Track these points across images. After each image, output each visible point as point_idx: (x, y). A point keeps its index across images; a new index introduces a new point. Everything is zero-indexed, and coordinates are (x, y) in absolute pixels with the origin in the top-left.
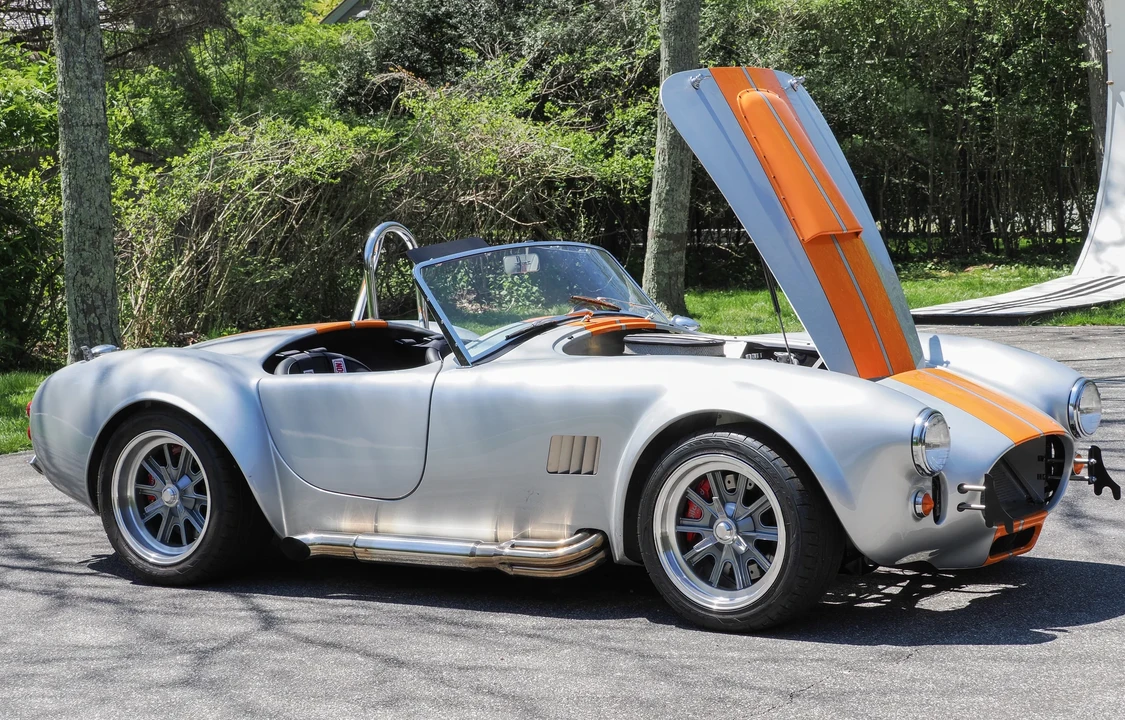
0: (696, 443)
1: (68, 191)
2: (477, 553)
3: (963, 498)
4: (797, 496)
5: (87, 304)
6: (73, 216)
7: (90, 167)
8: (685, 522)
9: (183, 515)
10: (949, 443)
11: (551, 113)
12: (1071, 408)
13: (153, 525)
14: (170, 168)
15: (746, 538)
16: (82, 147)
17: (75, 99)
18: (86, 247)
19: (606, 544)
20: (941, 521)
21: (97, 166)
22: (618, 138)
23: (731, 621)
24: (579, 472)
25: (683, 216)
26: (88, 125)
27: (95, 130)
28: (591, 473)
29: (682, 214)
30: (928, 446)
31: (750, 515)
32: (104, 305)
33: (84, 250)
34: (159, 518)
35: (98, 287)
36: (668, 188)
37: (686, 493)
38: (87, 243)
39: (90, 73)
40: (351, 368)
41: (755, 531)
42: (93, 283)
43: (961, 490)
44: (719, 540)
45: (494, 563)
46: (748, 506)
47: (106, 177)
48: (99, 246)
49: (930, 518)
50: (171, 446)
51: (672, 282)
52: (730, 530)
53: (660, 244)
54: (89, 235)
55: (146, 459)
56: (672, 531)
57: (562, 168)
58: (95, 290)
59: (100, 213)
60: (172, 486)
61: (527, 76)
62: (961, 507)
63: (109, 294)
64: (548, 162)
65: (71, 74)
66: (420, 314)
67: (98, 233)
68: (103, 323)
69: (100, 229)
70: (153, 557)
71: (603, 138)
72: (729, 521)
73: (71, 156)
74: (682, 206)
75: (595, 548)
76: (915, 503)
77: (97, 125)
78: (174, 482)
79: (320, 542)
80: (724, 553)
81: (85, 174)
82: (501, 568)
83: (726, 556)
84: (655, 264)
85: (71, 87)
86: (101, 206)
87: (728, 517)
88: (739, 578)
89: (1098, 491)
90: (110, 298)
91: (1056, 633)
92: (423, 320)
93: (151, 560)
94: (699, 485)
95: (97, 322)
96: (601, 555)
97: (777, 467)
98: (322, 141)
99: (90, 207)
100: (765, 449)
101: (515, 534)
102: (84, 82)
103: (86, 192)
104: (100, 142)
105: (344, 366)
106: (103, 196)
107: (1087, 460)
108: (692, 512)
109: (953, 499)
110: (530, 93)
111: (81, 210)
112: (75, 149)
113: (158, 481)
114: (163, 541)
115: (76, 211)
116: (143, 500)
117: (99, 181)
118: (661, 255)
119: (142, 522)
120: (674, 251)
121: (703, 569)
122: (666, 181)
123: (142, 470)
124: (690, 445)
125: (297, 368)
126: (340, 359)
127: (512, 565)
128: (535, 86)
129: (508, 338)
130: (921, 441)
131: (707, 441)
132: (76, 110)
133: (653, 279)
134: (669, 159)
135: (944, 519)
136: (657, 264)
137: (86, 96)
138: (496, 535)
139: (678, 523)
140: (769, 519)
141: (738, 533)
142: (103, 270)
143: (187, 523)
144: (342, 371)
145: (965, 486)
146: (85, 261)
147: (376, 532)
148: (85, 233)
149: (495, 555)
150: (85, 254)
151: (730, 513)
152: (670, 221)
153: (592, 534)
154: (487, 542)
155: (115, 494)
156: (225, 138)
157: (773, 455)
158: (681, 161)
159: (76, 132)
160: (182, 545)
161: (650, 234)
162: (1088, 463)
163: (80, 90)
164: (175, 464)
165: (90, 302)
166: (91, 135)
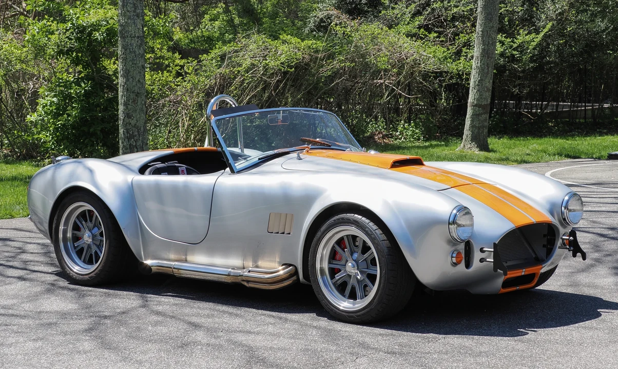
0: (338, 219)
1: (122, 72)
2: (232, 274)
3: (483, 255)
4: (386, 250)
5: (130, 134)
6: (124, 86)
7: (133, 60)
8: (334, 262)
9: (94, 248)
10: (472, 225)
11: (423, 35)
12: (563, 208)
13: (80, 253)
14: (200, 61)
15: (362, 272)
16: (130, 49)
17: (126, 23)
18: (130, 103)
19: (296, 273)
20: (470, 268)
21: (138, 59)
22: (464, 50)
23: (352, 317)
24: (283, 233)
25: (488, 95)
26: (133, 37)
27: (137, 40)
28: (289, 234)
29: (487, 94)
30: (459, 226)
31: (365, 260)
32: (139, 135)
33: (129, 104)
34: (82, 249)
35: (136, 124)
36: (479, 79)
37: (333, 247)
38: (131, 101)
39: (135, 9)
40: (189, 172)
41: (367, 269)
42: (133, 122)
43: (482, 251)
44: (348, 273)
45: (239, 280)
46: (364, 254)
47: (142, 65)
48: (137, 103)
49: (462, 266)
50: (90, 211)
51: (480, 132)
52: (354, 267)
53: (473, 109)
54: (132, 97)
55: (78, 217)
56: (326, 266)
57: (431, 65)
58: (134, 127)
59: (138, 85)
60: (89, 232)
61: (418, 13)
62: (482, 260)
63: (142, 129)
64: (422, 63)
65: (125, 9)
66: (239, 145)
67: (137, 96)
68: (138, 144)
69: (138, 93)
70: (76, 269)
71: (453, 49)
72: (354, 262)
73: (124, 53)
74: (487, 89)
75: (291, 274)
76: (452, 257)
77: (138, 37)
78: (90, 230)
79: (156, 265)
80: (351, 280)
81: (131, 63)
82: (243, 283)
83: (352, 282)
84: (471, 121)
85: (125, 16)
86: (139, 81)
87: (354, 260)
88: (359, 294)
89: (574, 256)
90: (142, 131)
91: (529, 332)
92: (241, 148)
93: (75, 270)
94: (340, 242)
95: (134, 144)
96: (294, 278)
97: (377, 234)
98: (284, 48)
99: (133, 81)
100: (371, 224)
101: (253, 265)
102: (132, 14)
103: (131, 73)
104: (140, 46)
105: (185, 172)
106: (140, 76)
107: (568, 238)
108: (338, 257)
109: (477, 256)
110: (417, 23)
111: (128, 83)
112: (126, 50)
113: (82, 229)
114: (84, 262)
115: (126, 83)
116: (76, 238)
117: (138, 67)
118: (475, 116)
119: (74, 251)
120: (482, 114)
121: (341, 288)
122: (479, 75)
123: (75, 223)
124: (334, 220)
125: (158, 172)
126: (183, 167)
127: (248, 282)
128: (419, 20)
129: (259, 159)
130: (454, 222)
131: (343, 219)
132: (127, 29)
133: (470, 130)
134: (481, 62)
135: (472, 266)
136: (472, 121)
137: (133, 21)
138: (244, 265)
139: (330, 263)
140: (373, 262)
141: (358, 269)
142: (139, 116)
143: (96, 252)
144: (184, 174)
145: (484, 249)
146: (129, 111)
147: (186, 261)
148: (130, 95)
149: (240, 276)
150: (129, 107)
151: (354, 258)
152: (480, 97)
153: (290, 267)
154: (239, 268)
155: (61, 236)
156: (231, 45)
157: (375, 227)
158: (488, 64)
159: (127, 40)
160: (93, 264)
161: (469, 104)
162: (568, 239)
163: (129, 18)
164: (91, 221)
165: (131, 133)
166: (135, 42)
